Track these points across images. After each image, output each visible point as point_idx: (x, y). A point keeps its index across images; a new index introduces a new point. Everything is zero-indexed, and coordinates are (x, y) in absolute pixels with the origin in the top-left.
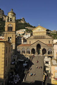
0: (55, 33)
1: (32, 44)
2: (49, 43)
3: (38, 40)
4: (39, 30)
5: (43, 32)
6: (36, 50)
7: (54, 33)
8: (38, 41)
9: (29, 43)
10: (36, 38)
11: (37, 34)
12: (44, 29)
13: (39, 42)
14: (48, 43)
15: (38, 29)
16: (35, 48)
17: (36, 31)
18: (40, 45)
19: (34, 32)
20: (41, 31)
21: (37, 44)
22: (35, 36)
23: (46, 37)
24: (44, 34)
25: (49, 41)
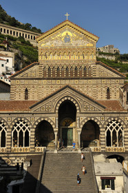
1: (36, 99)
2: (108, 97)
3: (67, 82)
5: (85, 51)
6: (56, 129)
7: (106, 57)
8: (67, 86)
9: (23, 99)
10: (52, 74)
11: (56, 57)
12: (86, 38)
13: (68, 92)
14: (105, 95)
15: (64, 34)
16: (53, 119)
17: (55, 44)
18: (76, 107)
19: (47, 49)
20: (73, 43)
21: (61, 102)
22: (47, 67)
23: (97, 72)
24: (86, 58)
25: (108, 90)
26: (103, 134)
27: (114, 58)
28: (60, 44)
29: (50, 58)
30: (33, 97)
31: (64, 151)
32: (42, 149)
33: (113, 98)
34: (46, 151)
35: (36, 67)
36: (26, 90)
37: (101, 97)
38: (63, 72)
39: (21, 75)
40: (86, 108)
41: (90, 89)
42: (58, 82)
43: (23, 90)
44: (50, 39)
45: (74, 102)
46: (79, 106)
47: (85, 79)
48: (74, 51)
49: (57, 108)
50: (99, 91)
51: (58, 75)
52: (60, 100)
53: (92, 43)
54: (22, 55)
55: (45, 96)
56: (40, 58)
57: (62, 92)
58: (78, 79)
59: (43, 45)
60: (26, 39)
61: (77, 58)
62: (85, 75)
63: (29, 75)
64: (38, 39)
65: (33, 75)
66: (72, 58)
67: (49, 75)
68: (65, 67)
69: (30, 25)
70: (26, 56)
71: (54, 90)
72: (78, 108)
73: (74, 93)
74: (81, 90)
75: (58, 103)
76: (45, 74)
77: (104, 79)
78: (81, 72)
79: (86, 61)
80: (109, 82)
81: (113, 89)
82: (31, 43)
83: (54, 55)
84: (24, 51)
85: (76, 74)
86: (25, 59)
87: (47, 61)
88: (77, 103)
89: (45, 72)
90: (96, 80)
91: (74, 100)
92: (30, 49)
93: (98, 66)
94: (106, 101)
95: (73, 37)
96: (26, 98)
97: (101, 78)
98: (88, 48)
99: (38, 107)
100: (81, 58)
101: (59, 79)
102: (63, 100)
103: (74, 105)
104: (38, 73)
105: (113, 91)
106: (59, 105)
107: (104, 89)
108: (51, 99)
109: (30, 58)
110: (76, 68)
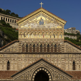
0: (73, 37)
1: (16, 69)
2: (74, 68)
4: (41, 22)
5: (55, 32)
8: (42, 60)
9: (5, 69)
10: (29, 49)
12: (56, 22)
14: (71, 67)
15: (39, 18)
17: (32, 26)
18: (48, 76)
19: (25, 30)
20: (46, 25)
21: (36, 72)
22: (25, 44)
23: (65, 49)
24: (56, 37)
25: (74, 63)
27: (76, 38)
28: (36, 26)
29: (28, 37)
33: (78, 69)
35: (16, 44)
36: (8, 63)
37: (69, 68)
38: (38, 48)
39: (4, 50)
40: (57, 77)
41: (59, 62)
42: (34, 56)
43: (6, 62)
44: (28, 22)
45: (47, 72)
46: (51, 75)
47: (56, 54)
48: (47, 31)
49: (34, 77)
50: (67, 64)
51: (34, 50)
52: (36, 70)
53: (61, 25)
54: (3, 34)
56: (20, 37)
57: (38, 64)
58: (50, 54)
59: (22, 27)
60: (7, 22)
61: (49, 37)
62: (56, 50)
63: (11, 50)
64: (18, 22)
66: (46, 37)
67: (27, 50)
68: (40, 44)
69: (10, 11)
70: (7, 35)
71: (31, 62)
72: (50, 77)
75: (34, 72)
76: (23, 50)
77: (70, 54)
78: (52, 48)
79: (56, 40)
80: (74, 56)
81: (78, 62)
82: (11, 25)
83: (31, 35)
85: (48, 50)
86: (6, 37)
87: (26, 40)
88: (49, 73)
89: (23, 48)
90: (64, 55)
91: (47, 70)
92: (9, 30)
93: (66, 44)
94: (73, 72)
95: (46, 21)
96: (8, 68)
97: (68, 54)
98: (57, 29)
99: (18, 76)
100: (53, 37)
101: (34, 54)
102: (38, 70)
103: (47, 74)
104: (18, 49)
105: (78, 64)
106: (35, 74)
107: (70, 62)
108: (29, 70)
109: (9, 37)
110: (48, 45)
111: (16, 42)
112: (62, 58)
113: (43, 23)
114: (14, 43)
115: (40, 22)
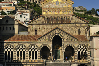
1: (41, 35)
3: (57, 26)
8: (57, 28)
9: (34, 34)
10: (49, 21)
11: (51, 13)
12: (67, 2)
13: (57, 31)
16: (50, 45)
17: (51, 6)
18: (61, 39)
19: (46, 8)
20: (60, 5)
21: (54, 36)
22: (47, 18)
23: (73, 20)
24: (67, 13)
25: (79, 30)
26: (76, 53)
27: (83, 13)
28: (53, 6)
29: (48, 13)
30: (39, 34)
31: (56, 62)
32: (44, 60)
33: (82, 34)
34: (46, 62)
35: (41, 18)
36: (36, 30)
37: (76, 33)
38: (55, 20)
39: (33, 22)
40: (67, 39)
41: (69, 29)
42: (52, 26)
43: (34, 30)
44: (48, 3)
45: (61, 36)
46: (63, 38)
47: (67, 24)
48: (61, 9)
49: (52, 39)
50: (74, 31)
51: (53, 22)
52: (54, 35)
53: (70, 5)
54: (35, 12)
55: (45, 33)
56: (43, 13)
57: (55, 31)
58: (63, 24)
59: (44, 6)
60: (37, 4)
61: (62, 13)
62: (67, 22)
63: (37, 22)
64: (42, 3)
65: (40, 22)
66: (60, 13)
67: (48, 22)
68: (56, 18)
70: (37, 12)
71: (50, 30)
72: (63, 39)
73: (61, 32)
74: (64, 30)
75: (52, 36)
76: (45, 22)
77: (77, 24)
78: (64, 20)
79: (67, 15)
80: (79, 25)
81: (82, 29)
82: (39, 5)
83: (50, 12)
84: (36, 9)
85: (62, 22)
86: (36, 14)
87: (47, 15)
88: (62, 36)
89: (45, 20)
90: (72, 25)
91: (61, 35)
92: (39, 9)
93: (74, 17)
94: (78, 36)
95: (60, 2)
96: (36, 34)
97: (75, 24)
98: (68, 7)
99: (42, 39)
100: (65, 13)
101: (53, 24)
102: (55, 35)
103: (61, 37)
104: (42, 21)
105: (82, 30)
106: (53, 38)
107: (77, 29)
108: (49, 35)
109: (38, 13)
110: (62, 18)
111: (41, 16)
112: (71, 27)
113: (58, 3)
114: (39, 17)
115: (56, 3)
